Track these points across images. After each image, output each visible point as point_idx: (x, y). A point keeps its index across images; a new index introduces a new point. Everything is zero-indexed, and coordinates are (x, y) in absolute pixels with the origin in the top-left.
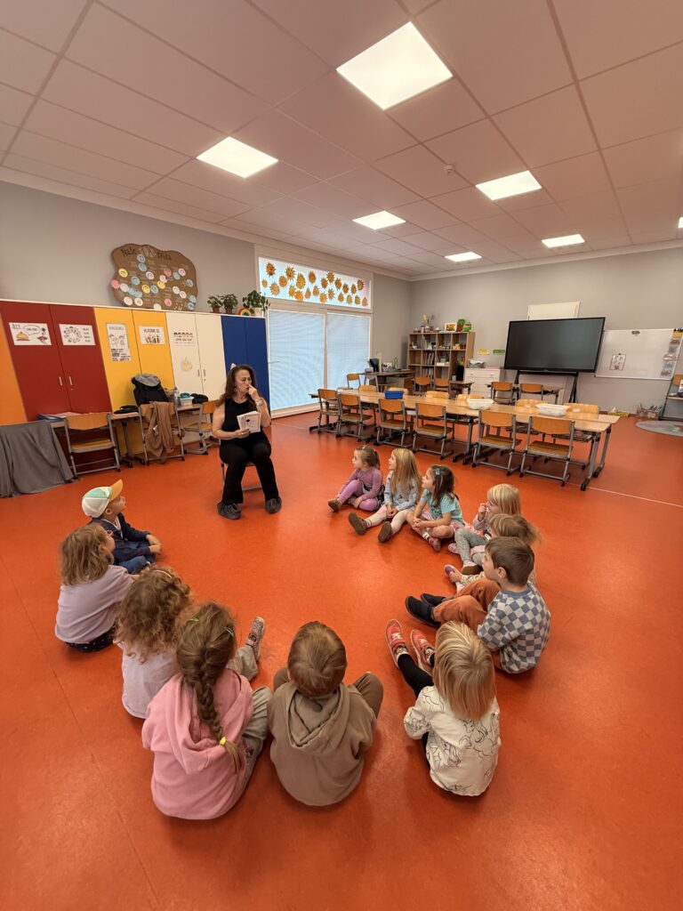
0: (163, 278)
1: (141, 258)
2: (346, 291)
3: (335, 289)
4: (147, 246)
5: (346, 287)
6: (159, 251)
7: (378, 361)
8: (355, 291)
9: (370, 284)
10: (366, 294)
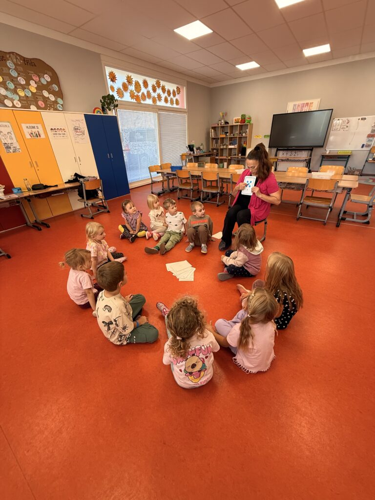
0: (32, 83)
1: (9, 63)
2: (169, 95)
3: (161, 93)
4: (13, 53)
5: (169, 92)
6: (24, 58)
7: (193, 146)
8: (174, 95)
9: (184, 91)
10: (182, 99)
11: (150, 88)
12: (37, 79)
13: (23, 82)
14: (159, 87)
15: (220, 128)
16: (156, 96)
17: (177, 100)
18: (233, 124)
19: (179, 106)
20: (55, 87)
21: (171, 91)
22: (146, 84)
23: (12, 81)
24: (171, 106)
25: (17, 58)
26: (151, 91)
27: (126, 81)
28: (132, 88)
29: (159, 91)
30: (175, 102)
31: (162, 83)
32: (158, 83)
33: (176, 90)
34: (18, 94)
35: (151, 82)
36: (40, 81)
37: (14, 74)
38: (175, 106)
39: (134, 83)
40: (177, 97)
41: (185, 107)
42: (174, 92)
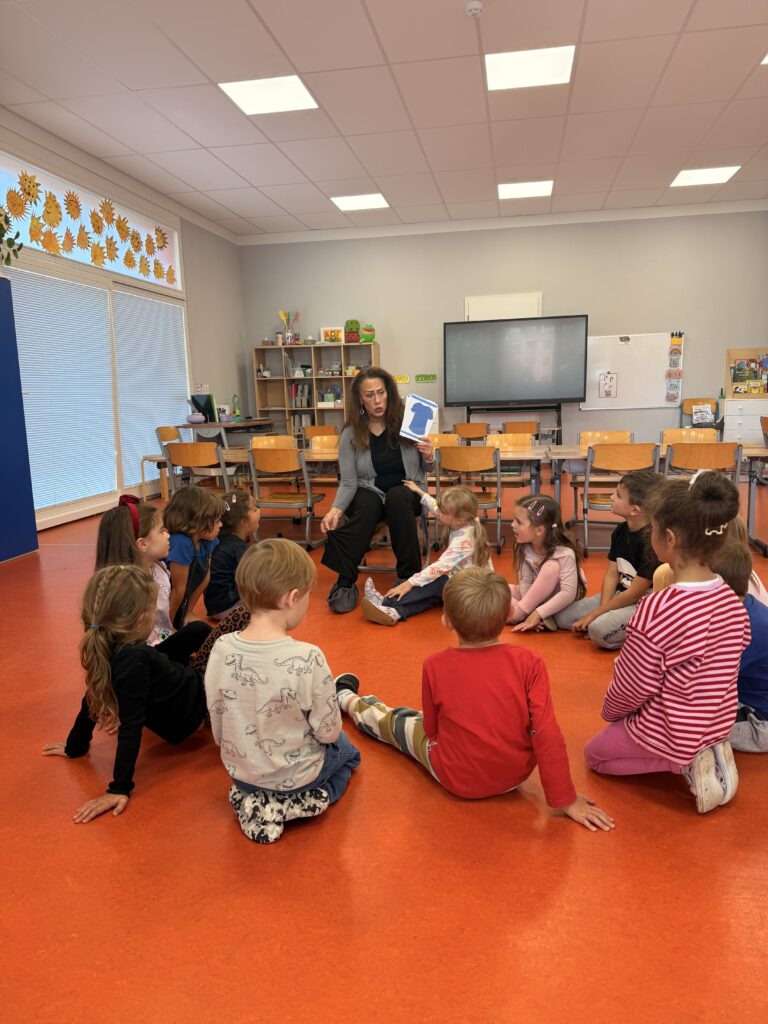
3: (117, 237)
5: (136, 238)
7: (209, 400)
8: (151, 251)
9: (175, 239)
10: (172, 258)
11: (85, 219)
14: (110, 220)
15: (284, 354)
16: (103, 244)
17: (157, 263)
18: (322, 342)
19: (163, 282)
21: (143, 239)
22: (73, 205)
26: (89, 228)
27: (18, 188)
28: (37, 209)
29: (111, 231)
30: (152, 268)
31: (118, 212)
32: (107, 209)
33: (154, 236)
35: (89, 204)
38: (152, 278)
39: (42, 197)
40: (159, 255)
41: (179, 285)
42: (149, 241)
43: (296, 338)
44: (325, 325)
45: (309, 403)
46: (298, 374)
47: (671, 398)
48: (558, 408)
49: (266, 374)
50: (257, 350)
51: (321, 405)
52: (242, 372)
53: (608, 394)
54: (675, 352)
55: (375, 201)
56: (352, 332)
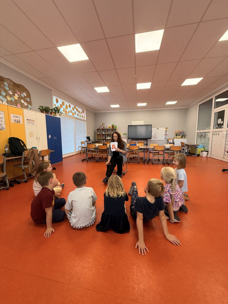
0: (16, 95)
1: (5, 83)
2: (79, 113)
3: (76, 111)
4: (9, 79)
5: (79, 111)
6: (14, 83)
7: (89, 137)
8: (81, 113)
9: (85, 112)
10: (84, 115)
11: (71, 108)
12: (19, 94)
13: (11, 93)
14: (75, 109)
15: (102, 130)
16: (74, 112)
17: (82, 115)
18: (108, 128)
19: (83, 118)
20: (28, 99)
21: (80, 111)
22: (70, 106)
23: (5, 91)
24: (80, 117)
25: (10, 82)
26: (72, 110)
27: (62, 104)
28: (64, 107)
29: (75, 110)
30: (81, 116)
31: (76, 107)
32: (75, 107)
33: (82, 111)
34: (7, 99)
35: (72, 106)
36: (20, 95)
37: (7, 89)
38: (81, 118)
39: (65, 105)
40: (82, 114)
41: (85, 119)
42: (81, 112)
43: (104, 127)
44: (108, 125)
45: (105, 138)
46: (104, 133)
47: (165, 138)
48: (147, 140)
49: (99, 133)
50: (97, 129)
51: (107, 138)
52: (95, 133)
53: (155, 138)
54: (166, 131)
55: (117, 106)
56: (113, 126)
